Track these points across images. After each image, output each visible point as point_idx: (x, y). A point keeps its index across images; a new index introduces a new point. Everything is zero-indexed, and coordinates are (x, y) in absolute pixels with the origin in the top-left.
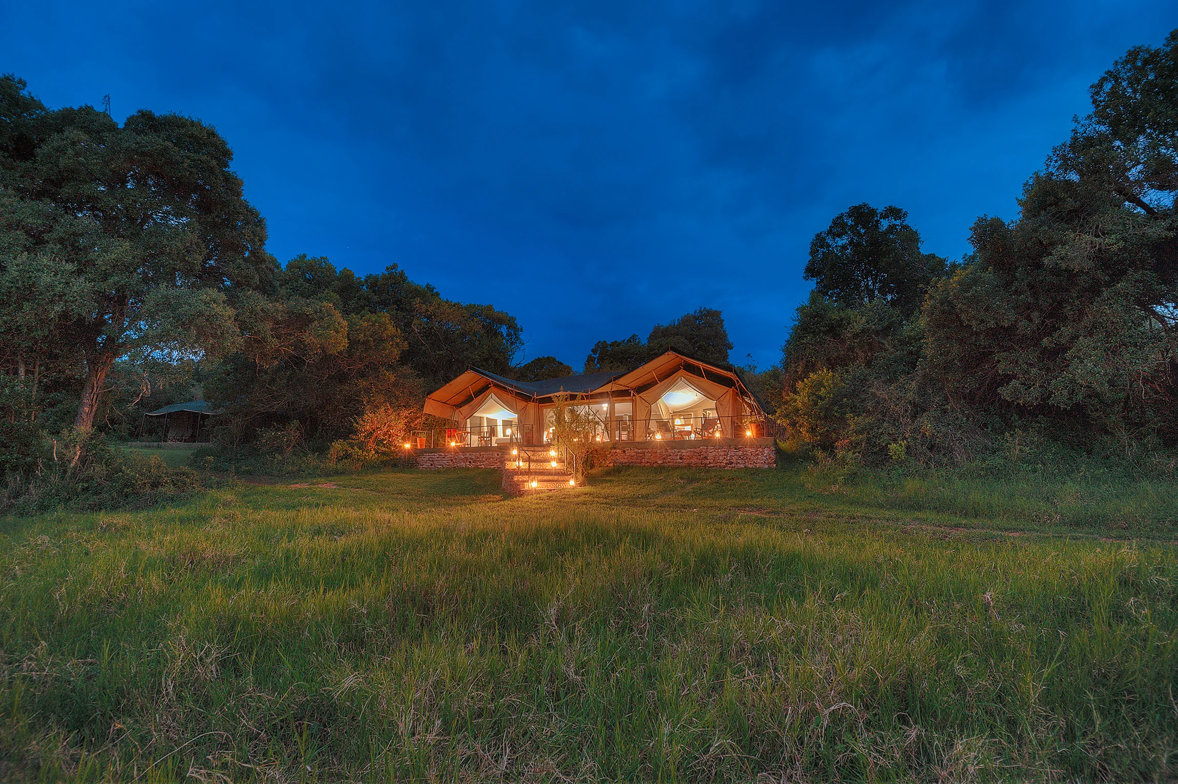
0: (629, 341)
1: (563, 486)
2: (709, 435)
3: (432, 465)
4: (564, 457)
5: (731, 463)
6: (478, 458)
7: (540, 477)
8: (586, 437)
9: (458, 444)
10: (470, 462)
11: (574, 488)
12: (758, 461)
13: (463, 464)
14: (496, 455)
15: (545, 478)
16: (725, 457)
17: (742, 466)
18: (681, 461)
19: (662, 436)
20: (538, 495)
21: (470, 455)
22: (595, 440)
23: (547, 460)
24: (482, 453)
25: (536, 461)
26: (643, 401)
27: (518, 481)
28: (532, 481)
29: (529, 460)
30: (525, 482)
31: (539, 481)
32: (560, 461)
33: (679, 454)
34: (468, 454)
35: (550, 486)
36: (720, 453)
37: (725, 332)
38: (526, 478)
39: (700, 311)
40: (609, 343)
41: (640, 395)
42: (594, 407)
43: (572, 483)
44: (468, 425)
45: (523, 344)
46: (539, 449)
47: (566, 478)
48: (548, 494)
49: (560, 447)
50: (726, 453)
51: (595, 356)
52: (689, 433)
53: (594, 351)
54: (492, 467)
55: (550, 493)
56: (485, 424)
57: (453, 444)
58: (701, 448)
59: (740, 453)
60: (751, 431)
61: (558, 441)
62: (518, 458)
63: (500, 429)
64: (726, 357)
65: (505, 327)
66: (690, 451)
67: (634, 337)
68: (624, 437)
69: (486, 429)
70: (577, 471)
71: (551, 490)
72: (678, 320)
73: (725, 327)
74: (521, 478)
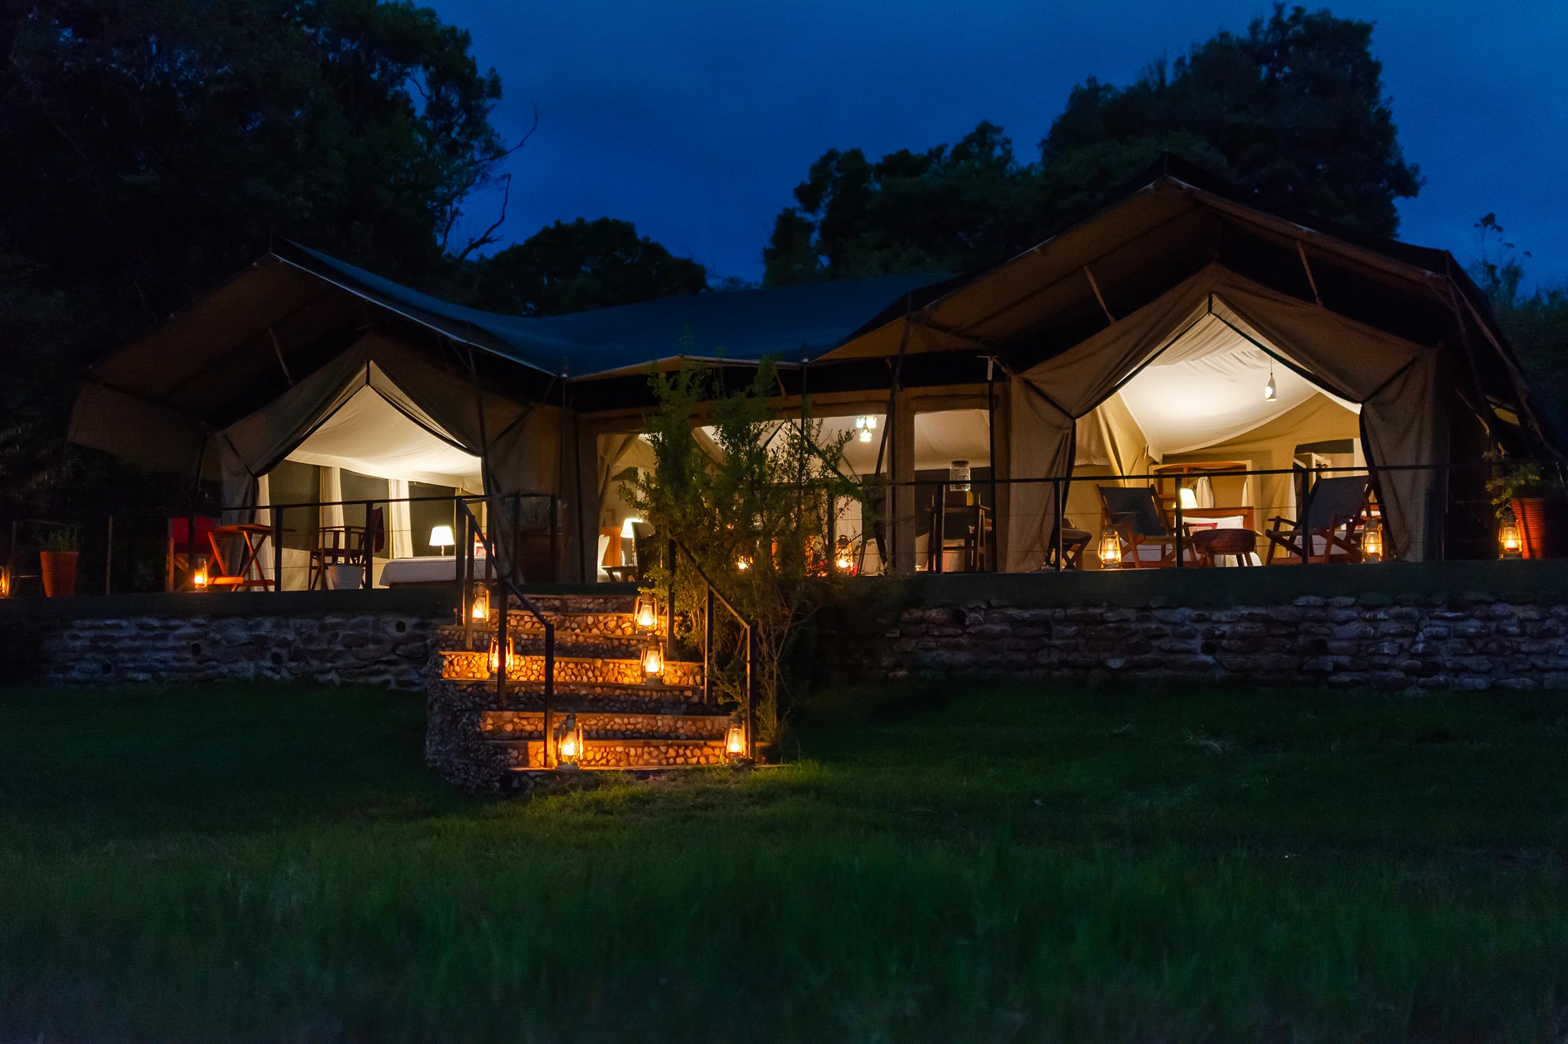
0: (961, 152)
1: (696, 757)
2: (1336, 550)
3: (106, 668)
4: (699, 632)
5: (1435, 669)
6: (311, 639)
7: (594, 721)
8: (792, 552)
9: (221, 581)
10: (276, 658)
11: (743, 765)
12: (1552, 662)
13: (247, 668)
14: (392, 631)
15: (618, 722)
16: (1406, 642)
17: (1480, 682)
18: (1209, 659)
19: (1124, 551)
20: (591, 795)
21: (277, 626)
22: (830, 567)
23: (629, 649)
24: (330, 620)
25: (576, 651)
26: (1036, 399)
27: (498, 732)
28: (561, 735)
29: (549, 649)
30: (531, 736)
31: (588, 737)
32: (678, 650)
33: (1202, 627)
34: (268, 624)
35: (641, 757)
36: (1383, 628)
37: (1384, 116)
38: (531, 722)
39: (1277, 22)
40: (873, 158)
41: (1028, 374)
42: (829, 428)
43: (736, 744)
44: (265, 498)
45: (500, 153)
46: (587, 602)
47: (710, 723)
48: (632, 789)
49: (682, 594)
50: (1409, 628)
51: (809, 217)
52: (1242, 541)
53: (807, 195)
54: (374, 680)
55: (640, 787)
56: (337, 496)
57: (201, 579)
58: (1301, 601)
59: (1472, 626)
60: (1520, 529)
61: (672, 566)
62: (499, 635)
63: (400, 518)
64: (1390, 221)
65: (420, 75)
66: (1251, 618)
67: (983, 135)
68: (949, 562)
69: (338, 516)
70: (757, 697)
71: (643, 775)
72: (1180, 62)
73: (1384, 94)
74: (511, 721)
